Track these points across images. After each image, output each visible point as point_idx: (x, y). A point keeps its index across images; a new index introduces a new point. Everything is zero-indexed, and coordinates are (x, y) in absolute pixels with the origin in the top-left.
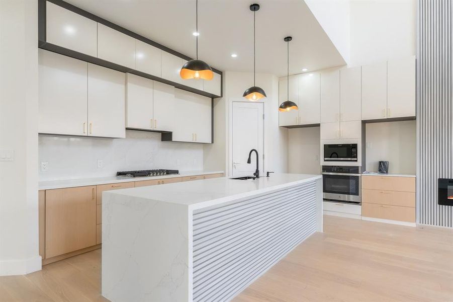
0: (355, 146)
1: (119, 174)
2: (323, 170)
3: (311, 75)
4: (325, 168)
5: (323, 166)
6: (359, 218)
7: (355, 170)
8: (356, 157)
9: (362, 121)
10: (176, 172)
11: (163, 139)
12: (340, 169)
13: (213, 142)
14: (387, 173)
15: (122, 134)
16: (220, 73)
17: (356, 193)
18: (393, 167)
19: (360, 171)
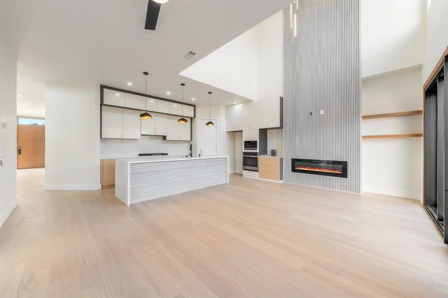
0: (256, 142)
1: (140, 155)
3: (241, 105)
4: (245, 153)
6: (258, 179)
7: (256, 154)
8: (256, 147)
9: (260, 129)
10: (167, 154)
11: (163, 139)
12: (250, 153)
13: (191, 140)
14: (275, 156)
15: (139, 137)
16: (194, 106)
17: (256, 166)
18: (279, 153)
19: (258, 155)
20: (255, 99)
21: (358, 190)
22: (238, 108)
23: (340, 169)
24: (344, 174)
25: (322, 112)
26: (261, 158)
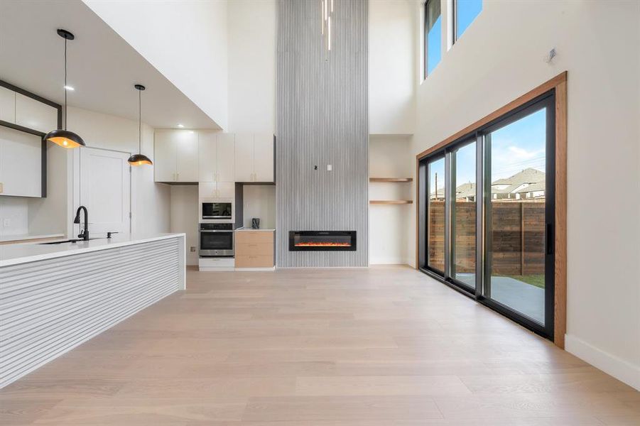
0: (229, 205)
2: (202, 227)
3: (192, 132)
4: (203, 226)
5: (201, 224)
6: (233, 270)
7: (229, 226)
8: (230, 215)
9: (236, 183)
12: (217, 226)
14: (258, 228)
17: (230, 246)
18: (264, 223)
19: (233, 227)
20: (226, 129)
21: (366, 263)
22: (186, 138)
23: (348, 241)
24: (353, 247)
25: (330, 168)
26: (238, 233)
